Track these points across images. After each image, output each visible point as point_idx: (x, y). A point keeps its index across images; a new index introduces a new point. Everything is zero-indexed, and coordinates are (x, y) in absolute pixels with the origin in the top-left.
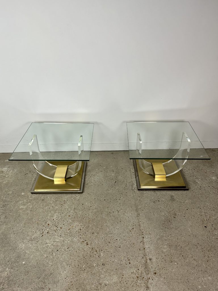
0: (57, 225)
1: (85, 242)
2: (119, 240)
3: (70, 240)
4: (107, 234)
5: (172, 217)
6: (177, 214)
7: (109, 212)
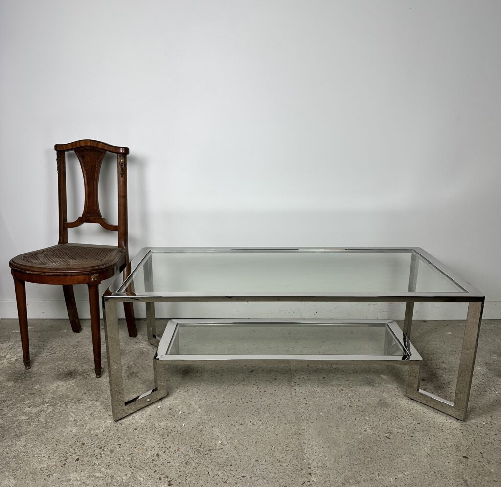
0: (103, 446)
1: (166, 479)
2: (248, 476)
3: (129, 476)
4: (222, 466)
5: (382, 436)
6: (395, 431)
7: (232, 425)
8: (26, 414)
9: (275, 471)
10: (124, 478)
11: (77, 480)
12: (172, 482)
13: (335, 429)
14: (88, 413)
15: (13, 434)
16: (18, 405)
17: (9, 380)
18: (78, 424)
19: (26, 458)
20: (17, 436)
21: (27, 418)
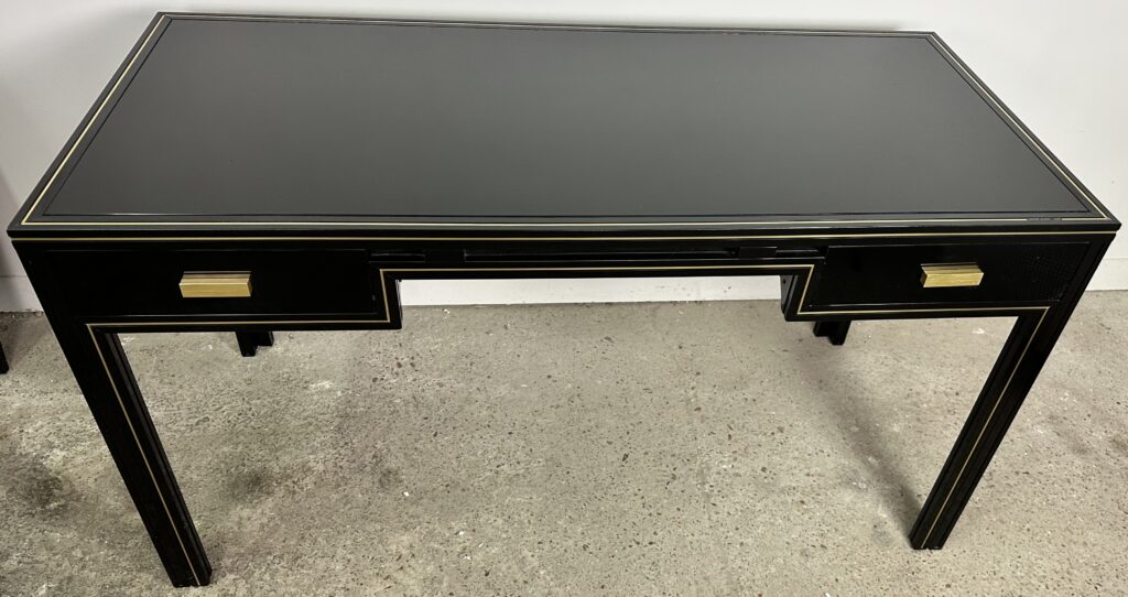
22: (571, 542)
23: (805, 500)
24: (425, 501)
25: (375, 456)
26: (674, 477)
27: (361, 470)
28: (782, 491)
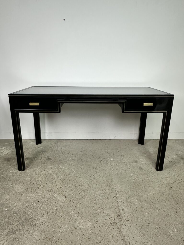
1: (64, 196)
2: (94, 195)
3: (51, 195)
4: (84, 191)
5: (141, 181)
6: (146, 178)
7: (87, 177)
8: (12, 173)
9: (104, 193)
10: (49, 195)
11: (32, 196)
12: (66, 197)
13: (124, 178)
14: (34, 172)
15: (8, 180)
16: (9, 170)
17: (5, 161)
18: (31, 176)
19: (13, 189)
20: (9, 181)
21: (12, 174)
22: (81, 168)
23: (127, 164)
24: (55, 162)
25: (48, 156)
26: (102, 161)
27: (45, 158)
28: (122, 163)
